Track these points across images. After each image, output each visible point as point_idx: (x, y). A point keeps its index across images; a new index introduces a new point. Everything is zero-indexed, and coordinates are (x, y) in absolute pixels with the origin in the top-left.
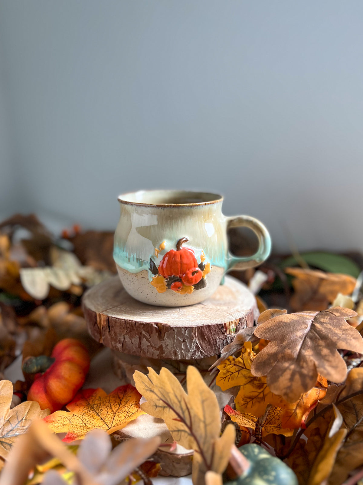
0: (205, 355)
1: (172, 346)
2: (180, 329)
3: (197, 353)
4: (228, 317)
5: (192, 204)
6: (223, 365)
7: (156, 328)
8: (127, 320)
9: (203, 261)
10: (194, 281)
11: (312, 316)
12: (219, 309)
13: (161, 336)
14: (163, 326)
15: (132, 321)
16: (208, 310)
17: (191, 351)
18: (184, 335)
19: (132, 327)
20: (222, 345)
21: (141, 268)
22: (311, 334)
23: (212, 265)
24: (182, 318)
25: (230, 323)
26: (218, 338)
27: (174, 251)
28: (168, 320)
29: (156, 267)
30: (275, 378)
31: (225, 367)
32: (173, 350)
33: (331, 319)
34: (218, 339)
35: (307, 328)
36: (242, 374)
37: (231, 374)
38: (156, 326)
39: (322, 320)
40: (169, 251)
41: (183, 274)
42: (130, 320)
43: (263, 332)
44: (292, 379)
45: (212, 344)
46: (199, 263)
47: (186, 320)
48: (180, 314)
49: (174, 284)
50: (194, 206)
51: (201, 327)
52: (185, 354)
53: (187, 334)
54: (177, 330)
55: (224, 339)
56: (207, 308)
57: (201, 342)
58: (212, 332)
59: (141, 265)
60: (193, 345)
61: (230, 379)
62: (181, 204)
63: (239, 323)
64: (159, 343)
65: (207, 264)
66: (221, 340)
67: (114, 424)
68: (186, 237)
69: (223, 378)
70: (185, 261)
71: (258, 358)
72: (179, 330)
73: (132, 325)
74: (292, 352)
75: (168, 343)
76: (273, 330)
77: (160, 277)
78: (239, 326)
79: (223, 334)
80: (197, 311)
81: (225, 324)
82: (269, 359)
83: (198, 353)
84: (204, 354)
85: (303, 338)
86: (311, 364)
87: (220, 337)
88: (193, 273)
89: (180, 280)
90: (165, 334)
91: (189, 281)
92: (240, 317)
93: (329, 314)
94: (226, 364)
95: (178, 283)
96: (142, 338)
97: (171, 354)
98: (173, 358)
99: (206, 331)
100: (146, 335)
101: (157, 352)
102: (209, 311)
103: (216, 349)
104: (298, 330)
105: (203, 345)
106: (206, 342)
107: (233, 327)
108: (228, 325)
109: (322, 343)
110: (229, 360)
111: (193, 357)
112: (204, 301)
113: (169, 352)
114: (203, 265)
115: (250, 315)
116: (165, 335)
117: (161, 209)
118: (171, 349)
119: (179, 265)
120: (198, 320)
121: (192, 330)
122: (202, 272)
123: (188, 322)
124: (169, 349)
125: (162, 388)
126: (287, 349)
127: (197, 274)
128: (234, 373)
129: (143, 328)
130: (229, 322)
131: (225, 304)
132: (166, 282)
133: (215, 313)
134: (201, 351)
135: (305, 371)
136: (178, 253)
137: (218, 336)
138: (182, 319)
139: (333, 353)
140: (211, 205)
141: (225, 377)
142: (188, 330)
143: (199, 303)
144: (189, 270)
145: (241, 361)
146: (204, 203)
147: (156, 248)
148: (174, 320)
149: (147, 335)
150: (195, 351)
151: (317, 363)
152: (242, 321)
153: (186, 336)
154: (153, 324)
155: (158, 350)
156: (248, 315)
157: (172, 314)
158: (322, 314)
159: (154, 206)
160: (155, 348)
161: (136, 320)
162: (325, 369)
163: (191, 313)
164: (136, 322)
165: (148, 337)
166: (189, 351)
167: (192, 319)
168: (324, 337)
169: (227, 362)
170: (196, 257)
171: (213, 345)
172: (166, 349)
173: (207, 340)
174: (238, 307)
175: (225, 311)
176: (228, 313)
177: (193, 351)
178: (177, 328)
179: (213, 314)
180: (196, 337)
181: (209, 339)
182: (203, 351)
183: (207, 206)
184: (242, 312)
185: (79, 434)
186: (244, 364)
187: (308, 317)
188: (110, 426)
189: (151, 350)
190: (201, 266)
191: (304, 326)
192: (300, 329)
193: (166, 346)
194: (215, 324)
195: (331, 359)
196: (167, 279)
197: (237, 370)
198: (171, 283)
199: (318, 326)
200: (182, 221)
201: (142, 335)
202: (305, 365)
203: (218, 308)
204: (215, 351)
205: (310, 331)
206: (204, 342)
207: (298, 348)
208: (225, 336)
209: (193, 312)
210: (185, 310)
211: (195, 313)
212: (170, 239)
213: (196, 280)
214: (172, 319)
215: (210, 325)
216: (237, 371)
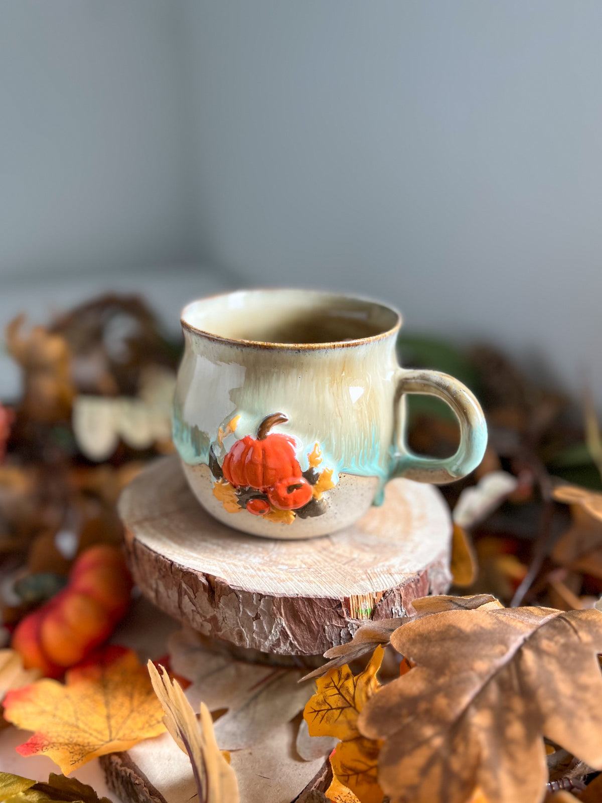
0: (299, 650)
1: (234, 622)
2: (250, 596)
3: (282, 644)
4: (362, 583)
5: (300, 345)
6: (327, 681)
7: (203, 584)
8: (160, 555)
9: (313, 466)
10: (291, 502)
11: (531, 626)
12: (354, 559)
13: (214, 600)
14: (217, 582)
15: (167, 559)
16: (333, 556)
17: (270, 638)
18: (257, 607)
19: (167, 570)
20: (338, 637)
21: (197, 458)
22: (505, 674)
23: (341, 473)
24: (264, 571)
25: (360, 599)
26: (328, 623)
27: (252, 440)
28: (236, 570)
29: (218, 465)
30: (396, 755)
31: (327, 686)
32: (237, 629)
33: (566, 647)
34: (327, 625)
35: (503, 654)
36: (346, 717)
37: (328, 710)
38: (203, 580)
39: (545, 644)
40: (243, 437)
41: (270, 487)
42: (163, 557)
43: (409, 640)
44: (425, 771)
45: (316, 634)
46: (305, 468)
47: (269, 576)
48: (268, 560)
49: (251, 502)
50: (304, 350)
51: (292, 599)
52: (259, 641)
53: (264, 606)
54: (243, 596)
55: (343, 627)
56: (332, 553)
57: (293, 626)
58: (316, 610)
59: (198, 453)
60: (276, 628)
61: (325, 717)
62: (276, 344)
63: (381, 600)
64: (210, 612)
65: (325, 471)
66: (335, 627)
67: (120, 735)
68: (285, 412)
69: (315, 711)
70: (272, 463)
71: (381, 696)
72: (247, 598)
73: (165, 566)
74: (449, 705)
75: (226, 613)
76: (430, 641)
77: (225, 484)
78: (379, 605)
79: (341, 617)
80: (306, 556)
81: (347, 600)
82: (399, 706)
83: (285, 644)
84: (297, 648)
85: (487, 678)
86: (473, 751)
87: (334, 623)
88: (290, 488)
89: (264, 496)
90: (220, 599)
91: (284, 503)
92: (385, 589)
93: (568, 631)
94: (333, 681)
95: (259, 503)
96: (183, 593)
97: (232, 634)
98: (237, 643)
99: (304, 610)
100: (187, 590)
101: (208, 627)
102: (332, 559)
103: (323, 644)
104: (481, 658)
105: (298, 632)
106: (302, 627)
107: (367, 606)
108: (353, 603)
109: (518, 705)
110: (339, 673)
111: (275, 650)
112: (337, 533)
113: (229, 631)
114: (315, 473)
115: (413, 585)
116: (221, 601)
117: (237, 348)
118: (233, 627)
119: (260, 468)
120: (292, 580)
121: (273, 601)
122: (312, 487)
123: (271, 581)
124: (230, 625)
125: (178, 710)
126: (441, 694)
127: (299, 490)
128: (334, 709)
129: (183, 577)
130: (357, 596)
131: (373, 548)
132: (237, 495)
133: (340, 569)
134: (291, 641)
135: (456, 764)
136: (259, 445)
137: (330, 619)
138: (262, 571)
139: (530, 739)
140: (350, 348)
141: (319, 711)
142: (265, 599)
143: (327, 536)
144: (281, 480)
145: (351, 690)
146: (332, 344)
147: (221, 428)
148: (245, 572)
149: (190, 592)
150: (279, 640)
151: (486, 753)
152: (389, 598)
153: (261, 609)
154: (200, 575)
155: (210, 623)
156: (407, 586)
157: (252, 556)
158: (554, 627)
159: (223, 340)
160: (205, 617)
161: (173, 560)
162: (496, 777)
163: (290, 560)
164: (172, 563)
165: (193, 597)
166: (266, 638)
167: (283, 577)
168: (527, 693)
169: (336, 678)
170: (297, 457)
171: (318, 634)
172: (223, 624)
173: (304, 624)
174: (395, 561)
175: (362, 567)
176: (366, 573)
177: (274, 639)
178: (243, 592)
179: (333, 570)
180: (281, 615)
181: (309, 624)
182: (296, 643)
183: (338, 351)
184: (396, 576)
185: (54, 740)
186: (354, 698)
187: (519, 625)
188: (114, 735)
189: (198, 618)
190: (310, 476)
191: (498, 649)
192: (487, 656)
193: (224, 620)
194: (323, 597)
195: (521, 755)
196: (239, 491)
197: (340, 704)
198: (248, 500)
199: (529, 657)
200: (278, 379)
201: (183, 590)
202: (461, 749)
203: (355, 556)
204: (322, 646)
205: (508, 666)
206: (299, 626)
207: (466, 699)
208: (345, 622)
209: (296, 558)
210: (283, 549)
211: (298, 563)
212: (252, 412)
213: (295, 502)
214: (243, 568)
215: (312, 596)
216: (338, 708)
